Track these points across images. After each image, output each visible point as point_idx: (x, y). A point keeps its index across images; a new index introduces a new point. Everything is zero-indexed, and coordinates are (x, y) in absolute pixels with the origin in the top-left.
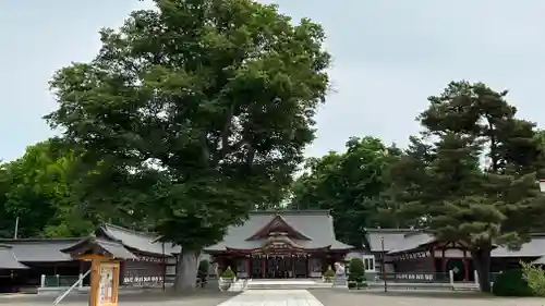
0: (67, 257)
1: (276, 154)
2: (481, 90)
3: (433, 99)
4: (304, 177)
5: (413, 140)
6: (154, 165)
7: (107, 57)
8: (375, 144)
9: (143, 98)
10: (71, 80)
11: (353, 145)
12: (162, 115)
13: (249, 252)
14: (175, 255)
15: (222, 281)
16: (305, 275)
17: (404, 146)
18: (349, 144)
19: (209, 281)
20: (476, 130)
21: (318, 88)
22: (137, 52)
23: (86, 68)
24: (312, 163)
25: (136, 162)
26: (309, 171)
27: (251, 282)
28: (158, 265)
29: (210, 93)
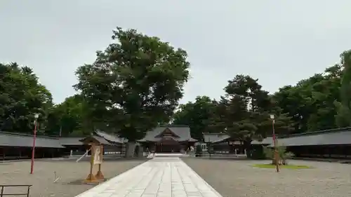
0: (81, 143)
1: (167, 102)
2: (248, 78)
3: (230, 82)
4: (178, 112)
5: (222, 97)
6: (117, 106)
7: (99, 62)
8: (207, 99)
9: (113, 79)
10: (84, 71)
11: (198, 99)
12: (121, 86)
13: (156, 142)
14: (125, 143)
15: (144, 154)
16: (178, 152)
17: (219, 100)
18: (197, 99)
19: (140, 154)
20: (246, 94)
21: (184, 76)
22: (111, 60)
23: (90, 66)
24: (182, 106)
25: (110, 105)
26: (180, 109)
27: (156, 154)
28: (119, 147)
29: (141, 77)
